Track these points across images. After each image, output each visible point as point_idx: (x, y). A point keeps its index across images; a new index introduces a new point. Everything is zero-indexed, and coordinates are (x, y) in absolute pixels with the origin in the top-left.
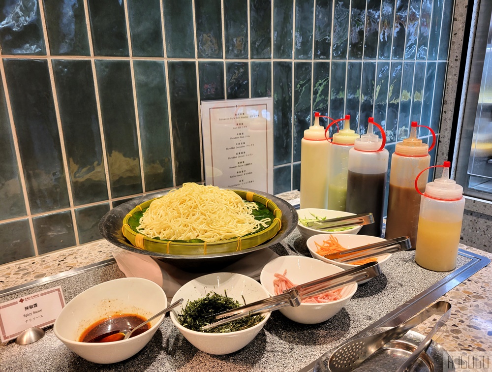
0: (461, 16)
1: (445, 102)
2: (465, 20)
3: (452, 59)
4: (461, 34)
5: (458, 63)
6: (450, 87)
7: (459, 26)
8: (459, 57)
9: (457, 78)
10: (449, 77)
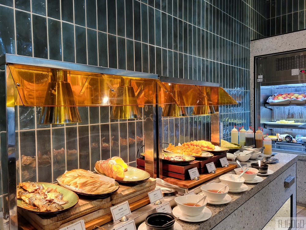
0: (252, 100)
1: (251, 123)
2: (254, 101)
3: (251, 111)
4: (253, 105)
5: (253, 112)
6: (252, 118)
7: (252, 102)
8: (253, 110)
9: (254, 116)
10: (251, 116)
